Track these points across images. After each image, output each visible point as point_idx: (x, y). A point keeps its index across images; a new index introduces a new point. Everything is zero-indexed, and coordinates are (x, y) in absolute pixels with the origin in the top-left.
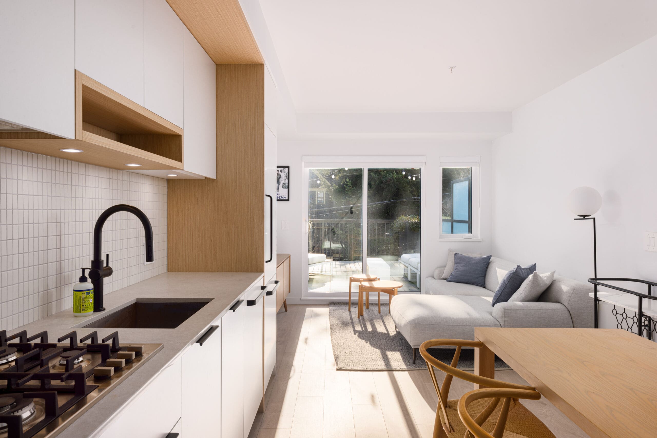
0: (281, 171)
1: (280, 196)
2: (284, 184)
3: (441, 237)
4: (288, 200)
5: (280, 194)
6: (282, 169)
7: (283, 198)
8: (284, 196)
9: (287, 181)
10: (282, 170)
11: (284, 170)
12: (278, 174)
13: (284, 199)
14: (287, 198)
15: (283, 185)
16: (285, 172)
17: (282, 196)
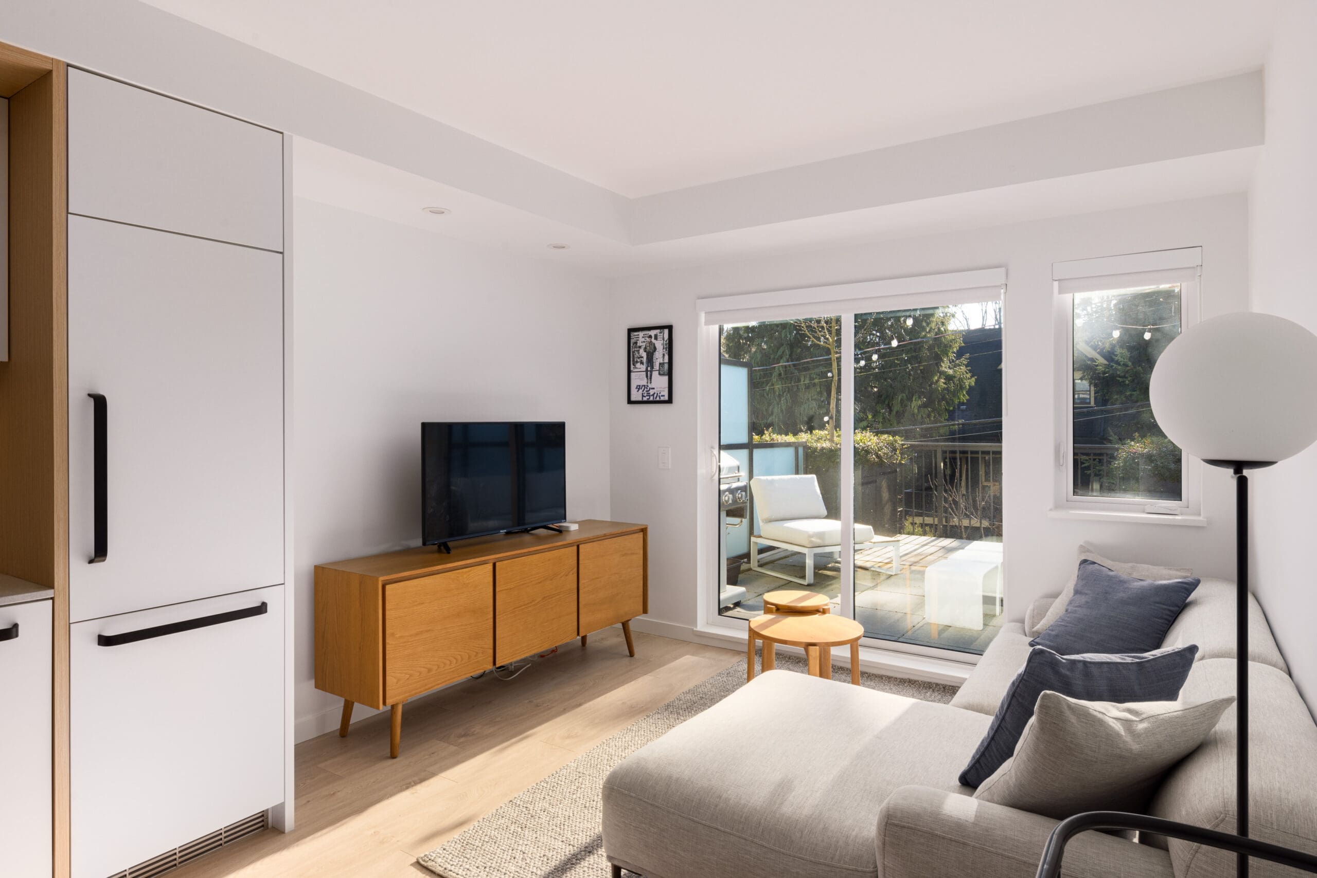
0: (656, 338)
1: (654, 393)
2: (661, 365)
3: (1057, 506)
4: (670, 401)
5: (654, 389)
6: (657, 331)
7: (659, 396)
8: (662, 394)
9: (666, 360)
10: (659, 335)
11: (662, 334)
12: (651, 344)
13: (662, 398)
14: (666, 398)
15: (659, 368)
16: (663, 339)
17: (658, 393)
